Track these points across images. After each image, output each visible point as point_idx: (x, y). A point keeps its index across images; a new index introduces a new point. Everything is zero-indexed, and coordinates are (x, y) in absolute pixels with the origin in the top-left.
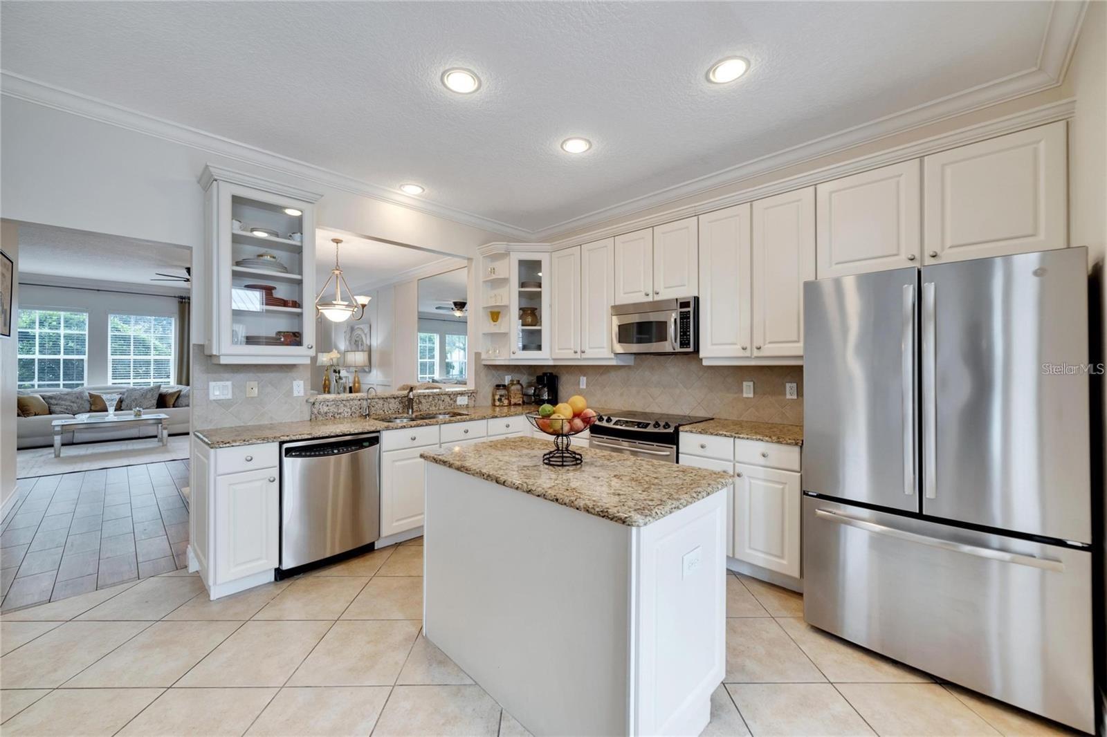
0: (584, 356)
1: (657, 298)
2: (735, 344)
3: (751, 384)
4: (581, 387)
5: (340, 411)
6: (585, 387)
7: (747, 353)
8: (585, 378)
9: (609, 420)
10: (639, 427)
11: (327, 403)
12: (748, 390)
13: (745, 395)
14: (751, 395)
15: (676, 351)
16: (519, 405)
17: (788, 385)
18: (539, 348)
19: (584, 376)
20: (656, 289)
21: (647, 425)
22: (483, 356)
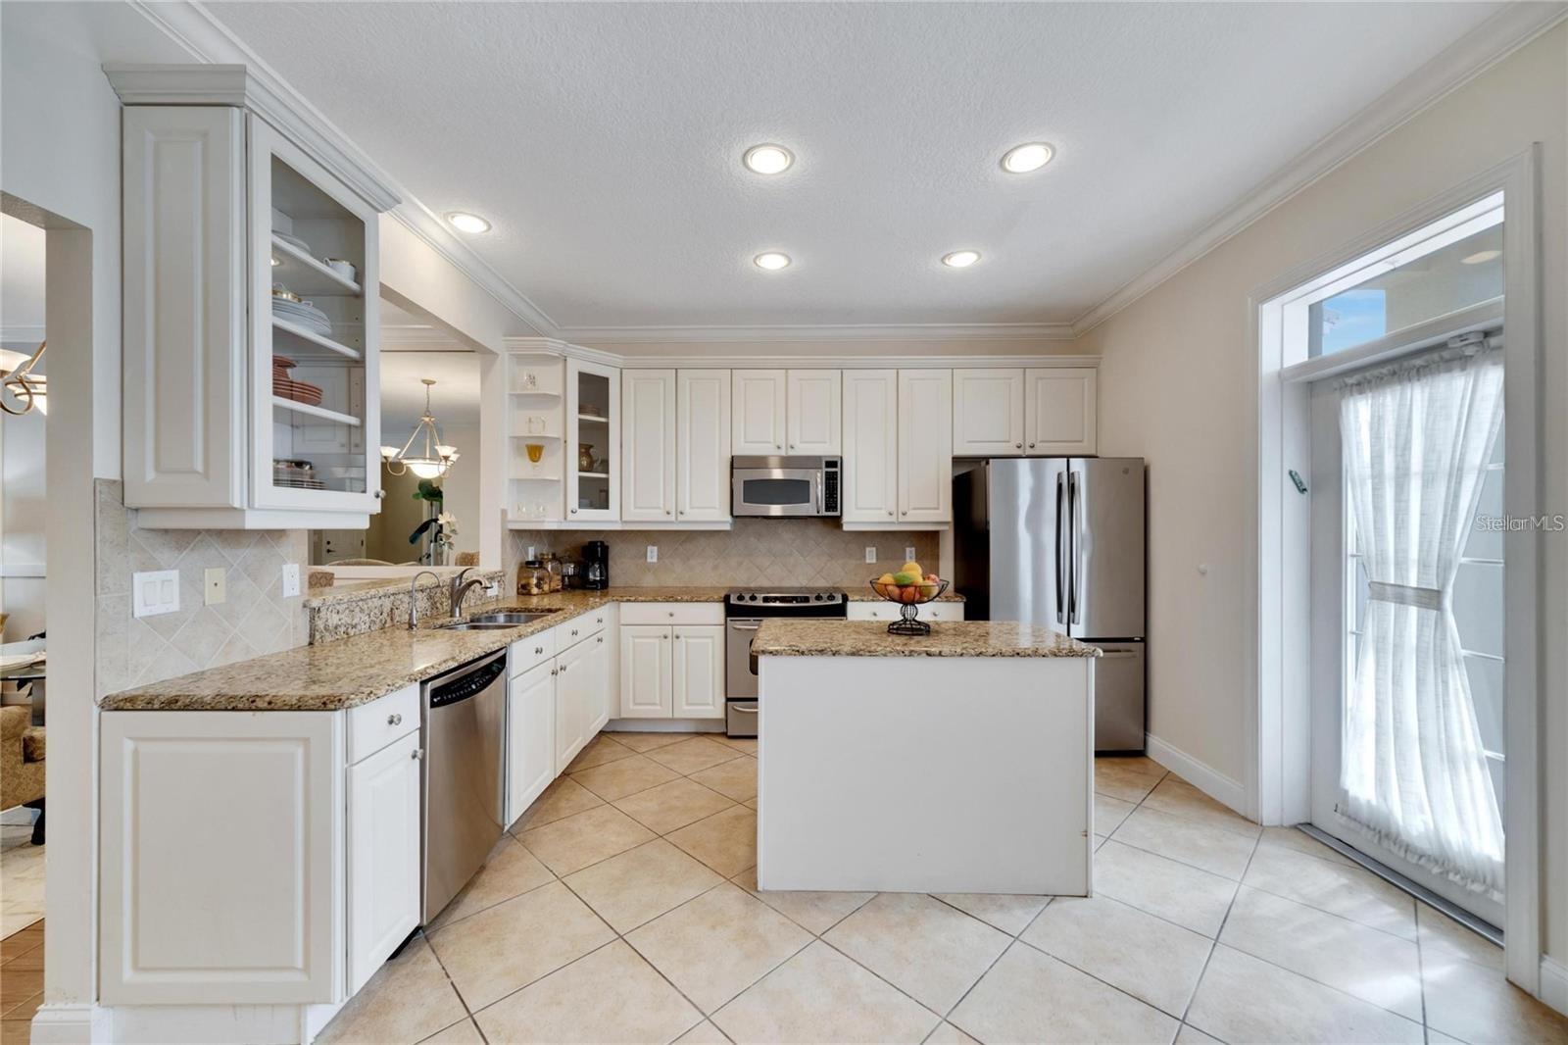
0: (681, 518)
1: (792, 453)
2: (880, 509)
3: (874, 549)
4: (649, 560)
5: (354, 623)
6: (655, 560)
7: (893, 519)
8: (656, 548)
9: (753, 598)
10: (797, 602)
11: (338, 607)
12: (871, 555)
13: (868, 561)
14: (874, 561)
15: (820, 514)
16: (558, 591)
17: (908, 550)
18: (605, 506)
19: (653, 545)
20: (791, 442)
21: (807, 599)
22: (510, 517)
